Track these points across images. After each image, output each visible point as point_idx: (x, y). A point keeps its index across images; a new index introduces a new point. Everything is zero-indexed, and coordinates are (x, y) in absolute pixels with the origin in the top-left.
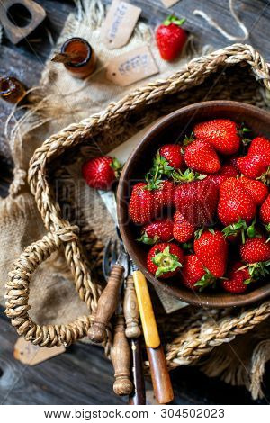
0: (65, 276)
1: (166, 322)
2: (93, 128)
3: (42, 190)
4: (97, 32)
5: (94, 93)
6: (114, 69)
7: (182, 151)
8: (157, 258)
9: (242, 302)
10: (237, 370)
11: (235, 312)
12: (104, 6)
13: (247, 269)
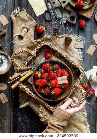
0: (25, 58)
1: (26, 81)
2: (56, 50)
3: (40, 46)
4: (75, 41)
5: (63, 46)
6: (69, 48)
9: (37, 93)
10: (22, 100)
11: (34, 93)
12: (81, 40)
13: (43, 91)
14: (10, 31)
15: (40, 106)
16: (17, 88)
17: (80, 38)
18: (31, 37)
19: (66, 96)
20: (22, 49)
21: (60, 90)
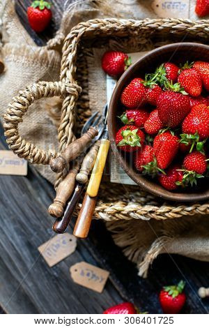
0: (54, 122)
1: (106, 190)
3: (70, 51)
5: (138, 11)
6: (159, 2)
7: (179, 71)
8: (126, 133)
9: (167, 196)
10: (137, 250)
18: (24, 48)
20: (21, 92)
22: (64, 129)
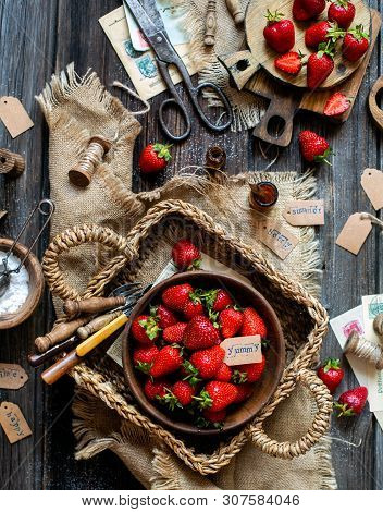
0: (97, 263)
1: (98, 355)
2: (214, 234)
3: (153, 218)
4: (291, 199)
6: (270, 226)
7: (227, 306)
9: (141, 400)
10: (86, 427)
11: (132, 401)
12: (314, 195)
13: (167, 392)
14: (39, 158)
15: (156, 451)
16: (65, 380)
17: (311, 186)
18: (118, 183)
19: (254, 413)
20: (85, 227)
21: (233, 391)
22: (99, 280)
